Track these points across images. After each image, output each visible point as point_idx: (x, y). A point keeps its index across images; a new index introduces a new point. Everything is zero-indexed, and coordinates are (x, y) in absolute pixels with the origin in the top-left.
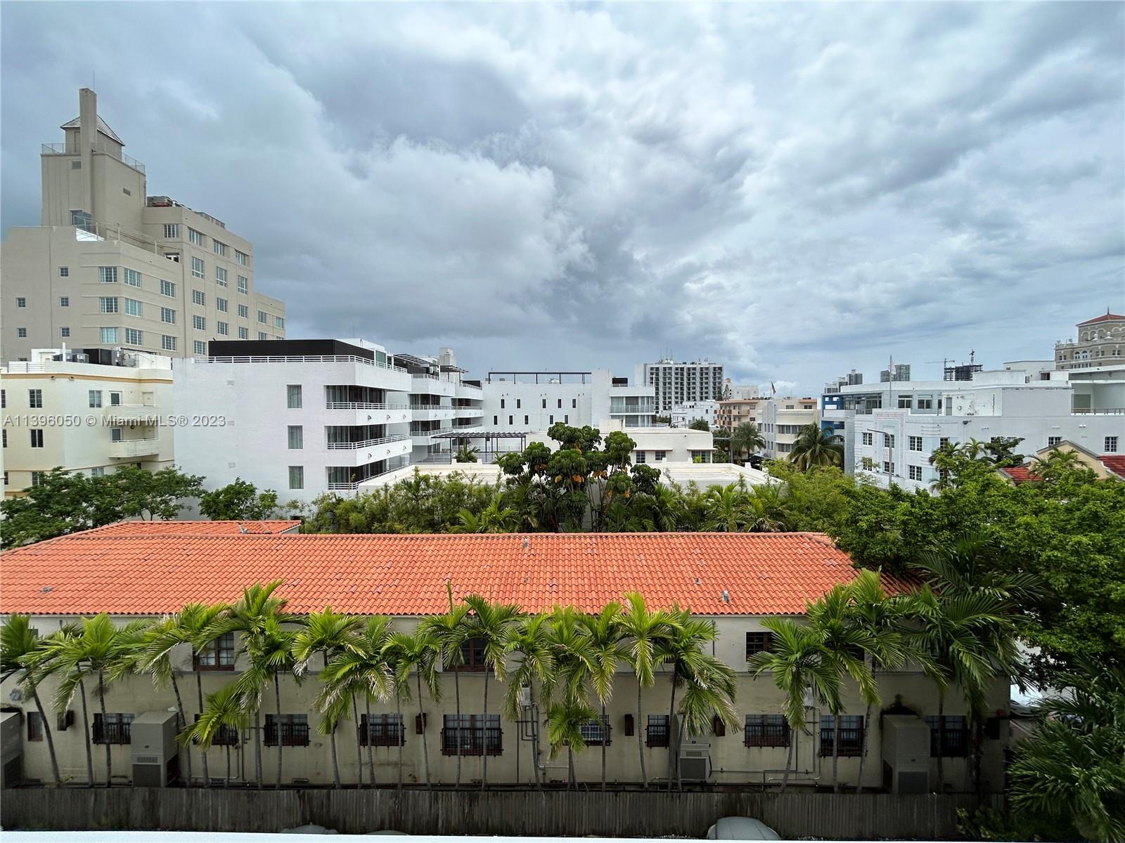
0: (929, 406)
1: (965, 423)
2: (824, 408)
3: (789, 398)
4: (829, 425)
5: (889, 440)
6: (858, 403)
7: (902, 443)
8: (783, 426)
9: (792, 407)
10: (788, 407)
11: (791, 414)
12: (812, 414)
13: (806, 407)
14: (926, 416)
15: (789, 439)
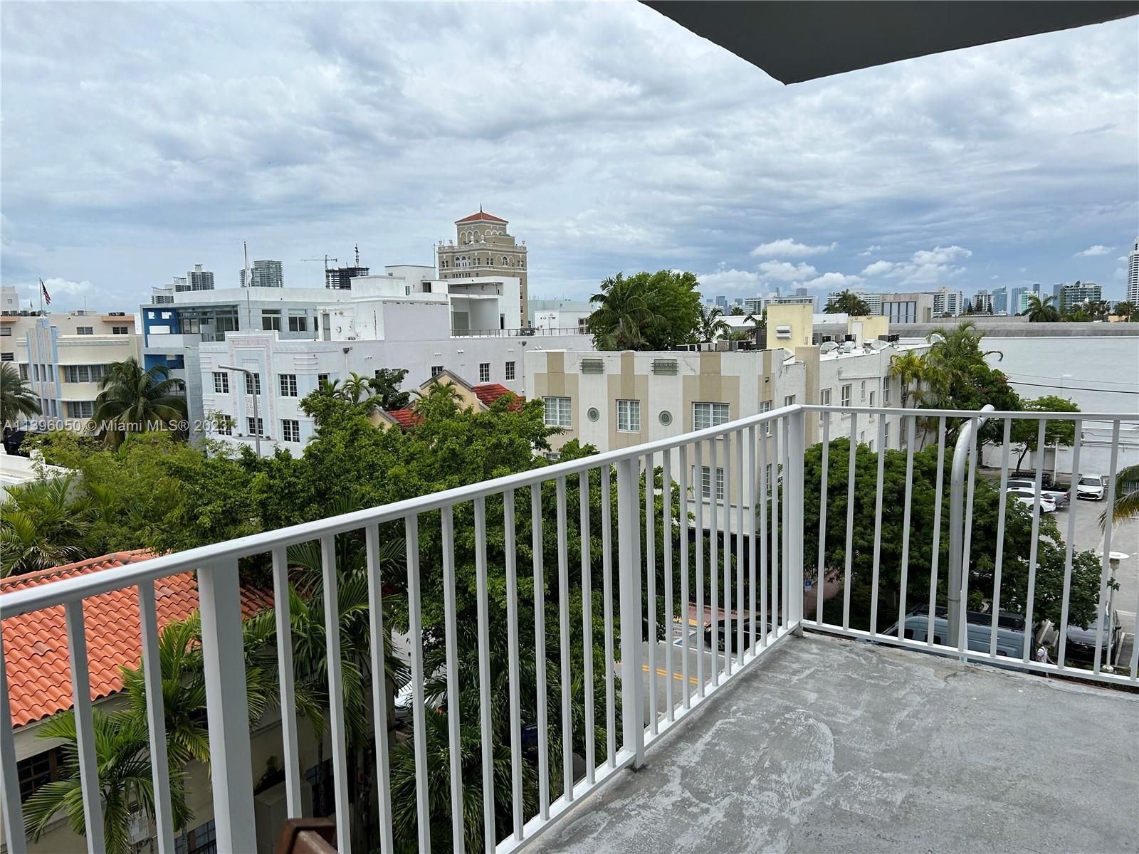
0: (303, 328)
1: (346, 351)
2: (147, 332)
3: (81, 313)
4: (159, 363)
5: (252, 383)
6: (204, 322)
7: (270, 384)
8: (72, 368)
9: (89, 331)
10: (81, 330)
11: (88, 344)
12: (127, 343)
13: (116, 331)
14: (299, 342)
15: (87, 392)
